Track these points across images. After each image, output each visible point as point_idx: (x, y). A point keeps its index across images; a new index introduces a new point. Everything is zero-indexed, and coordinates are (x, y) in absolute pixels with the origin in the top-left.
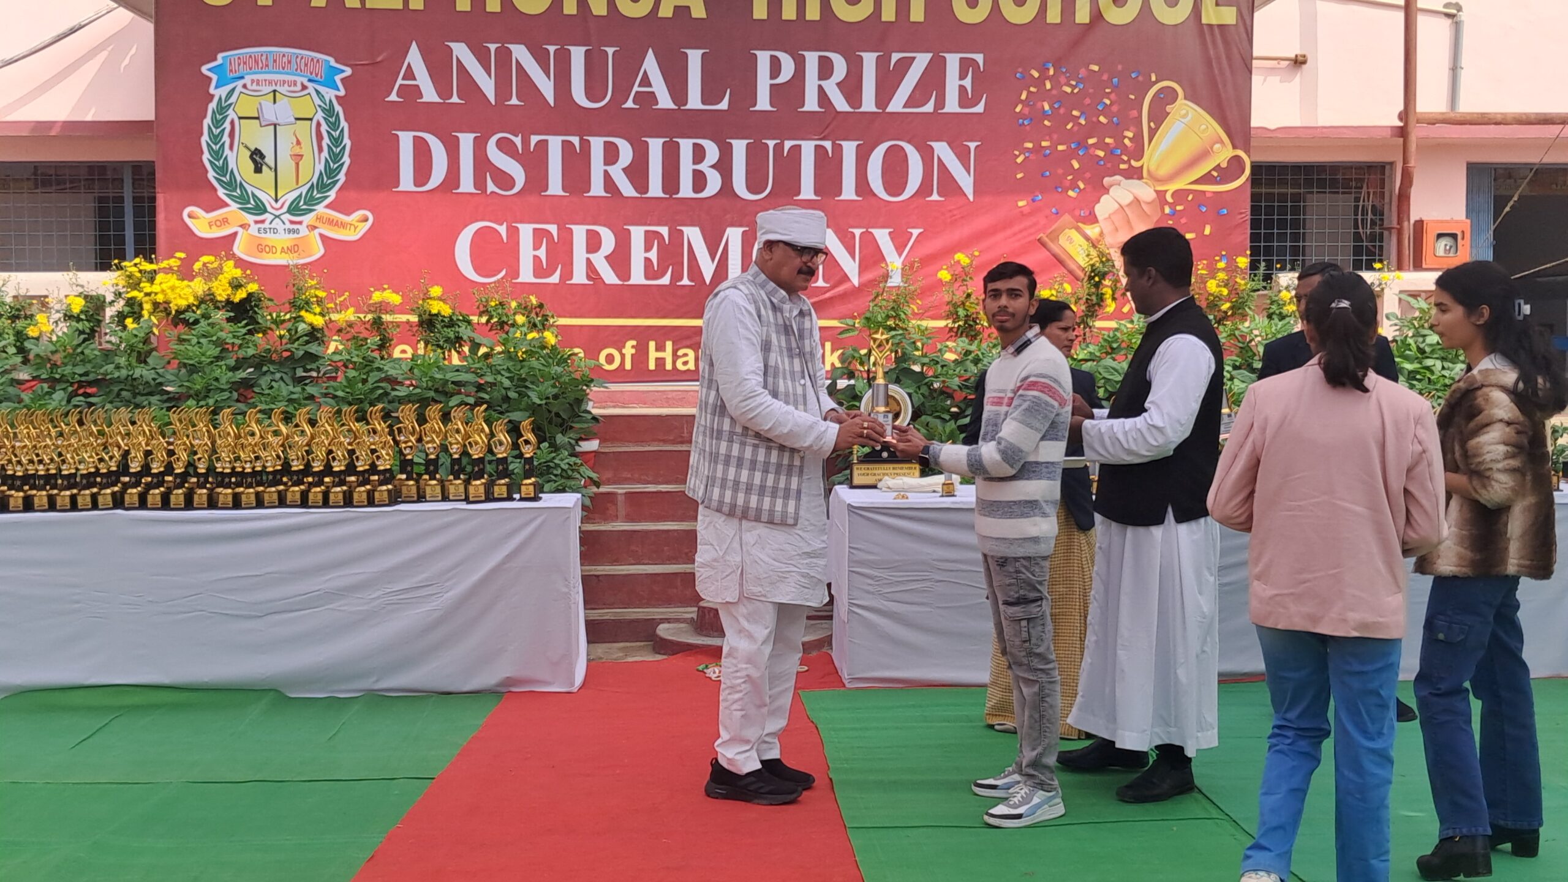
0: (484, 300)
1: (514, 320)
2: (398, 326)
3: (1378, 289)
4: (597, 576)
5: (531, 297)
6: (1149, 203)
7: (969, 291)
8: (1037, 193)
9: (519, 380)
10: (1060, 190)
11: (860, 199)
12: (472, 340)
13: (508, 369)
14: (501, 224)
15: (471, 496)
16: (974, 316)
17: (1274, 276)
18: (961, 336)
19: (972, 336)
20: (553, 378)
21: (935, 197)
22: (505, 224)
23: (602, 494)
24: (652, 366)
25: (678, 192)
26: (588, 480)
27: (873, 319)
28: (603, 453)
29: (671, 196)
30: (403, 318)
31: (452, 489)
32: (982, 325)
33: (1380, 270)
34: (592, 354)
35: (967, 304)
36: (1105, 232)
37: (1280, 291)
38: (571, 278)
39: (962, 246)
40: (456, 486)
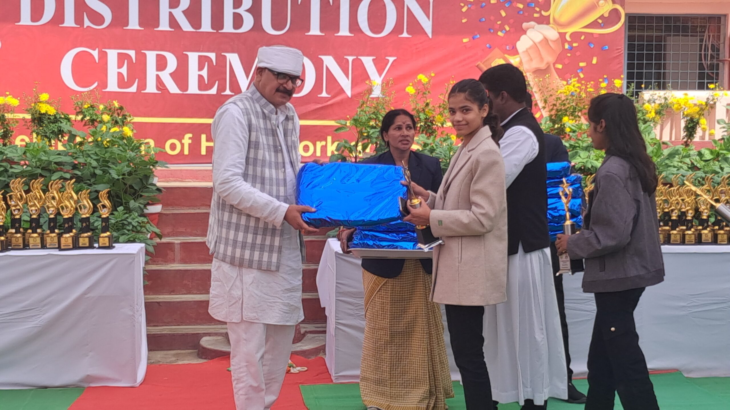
0: (79, 103)
1: (102, 118)
2: (17, 122)
3: (712, 103)
4: (158, 303)
5: (114, 102)
6: (554, 41)
7: (428, 101)
8: (476, 33)
9: (103, 160)
10: (492, 31)
11: (352, 35)
12: (70, 132)
13: (96, 154)
14: (94, 50)
15: (62, 245)
16: (431, 119)
17: (639, 93)
18: (422, 133)
19: (430, 133)
20: (128, 160)
21: (405, 35)
22: (97, 49)
23: (164, 243)
24: (203, 152)
25: (222, 28)
26: (154, 234)
27: (360, 121)
28: (164, 214)
29: (217, 31)
30: (21, 116)
31: (48, 240)
32: (437, 125)
33: (713, 89)
34: (160, 143)
35: (427, 110)
36: (524, 61)
37: (644, 104)
38: (145, 89)
39: (423, 70)
40: (52, 237)
